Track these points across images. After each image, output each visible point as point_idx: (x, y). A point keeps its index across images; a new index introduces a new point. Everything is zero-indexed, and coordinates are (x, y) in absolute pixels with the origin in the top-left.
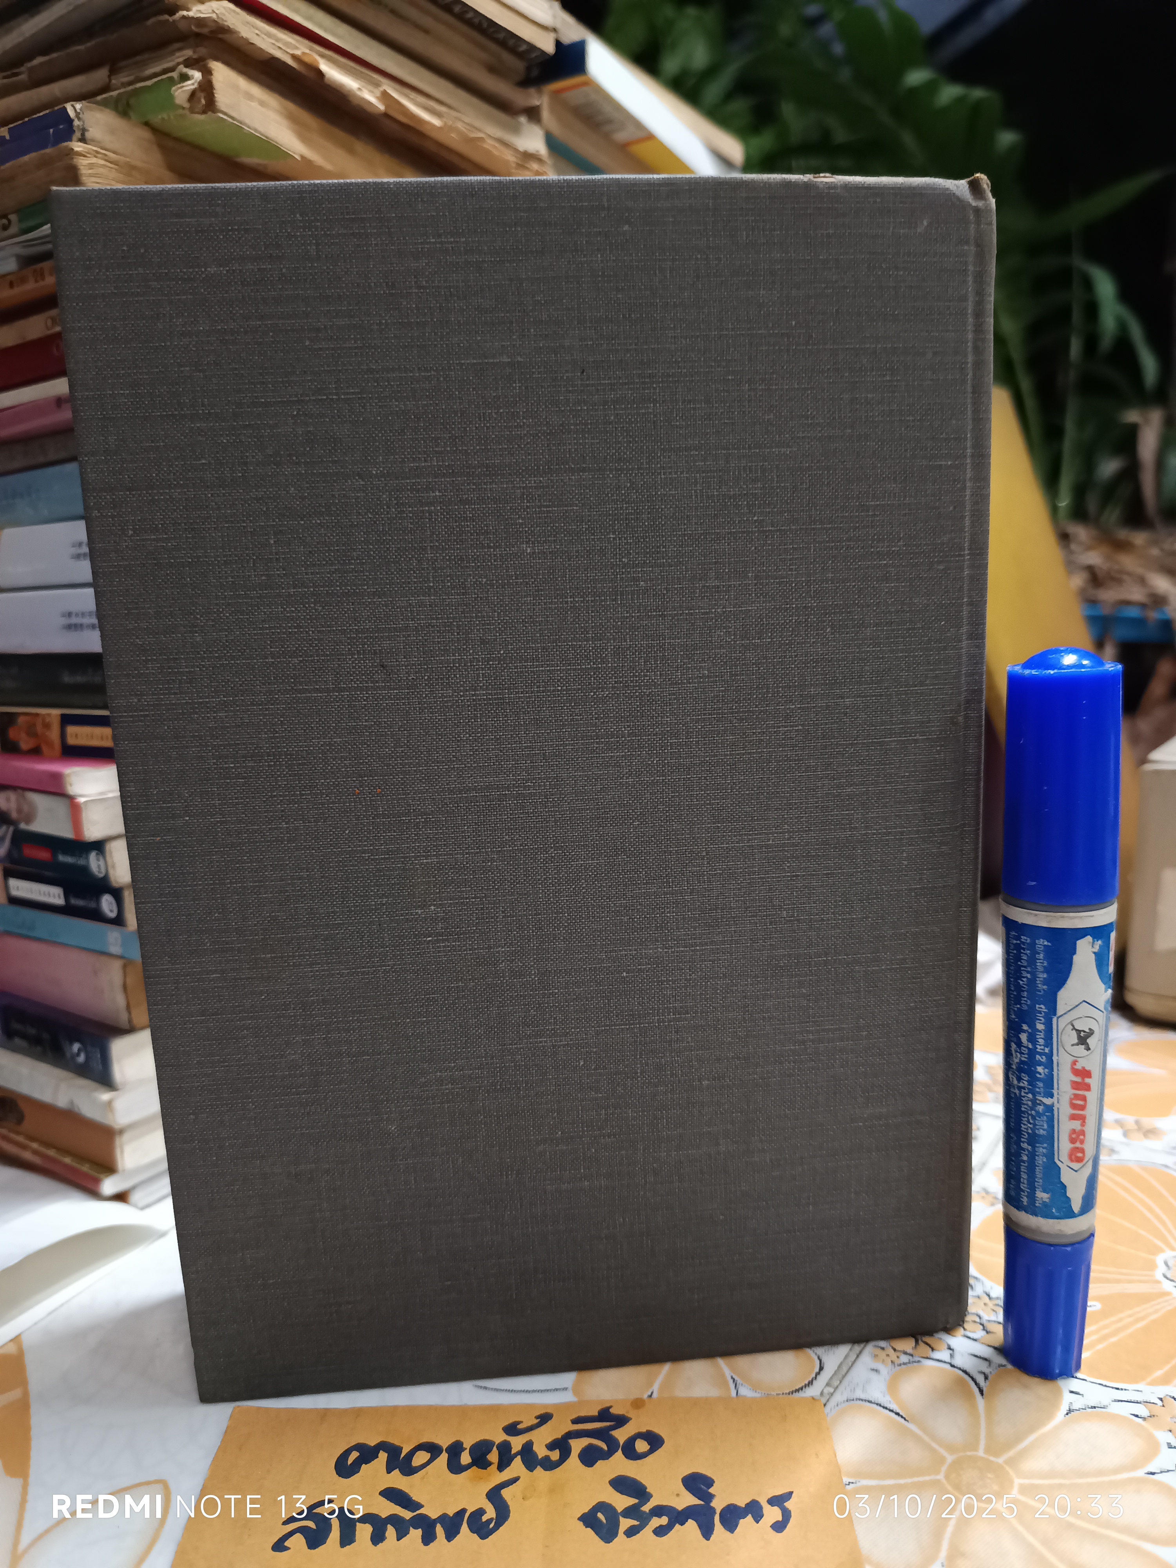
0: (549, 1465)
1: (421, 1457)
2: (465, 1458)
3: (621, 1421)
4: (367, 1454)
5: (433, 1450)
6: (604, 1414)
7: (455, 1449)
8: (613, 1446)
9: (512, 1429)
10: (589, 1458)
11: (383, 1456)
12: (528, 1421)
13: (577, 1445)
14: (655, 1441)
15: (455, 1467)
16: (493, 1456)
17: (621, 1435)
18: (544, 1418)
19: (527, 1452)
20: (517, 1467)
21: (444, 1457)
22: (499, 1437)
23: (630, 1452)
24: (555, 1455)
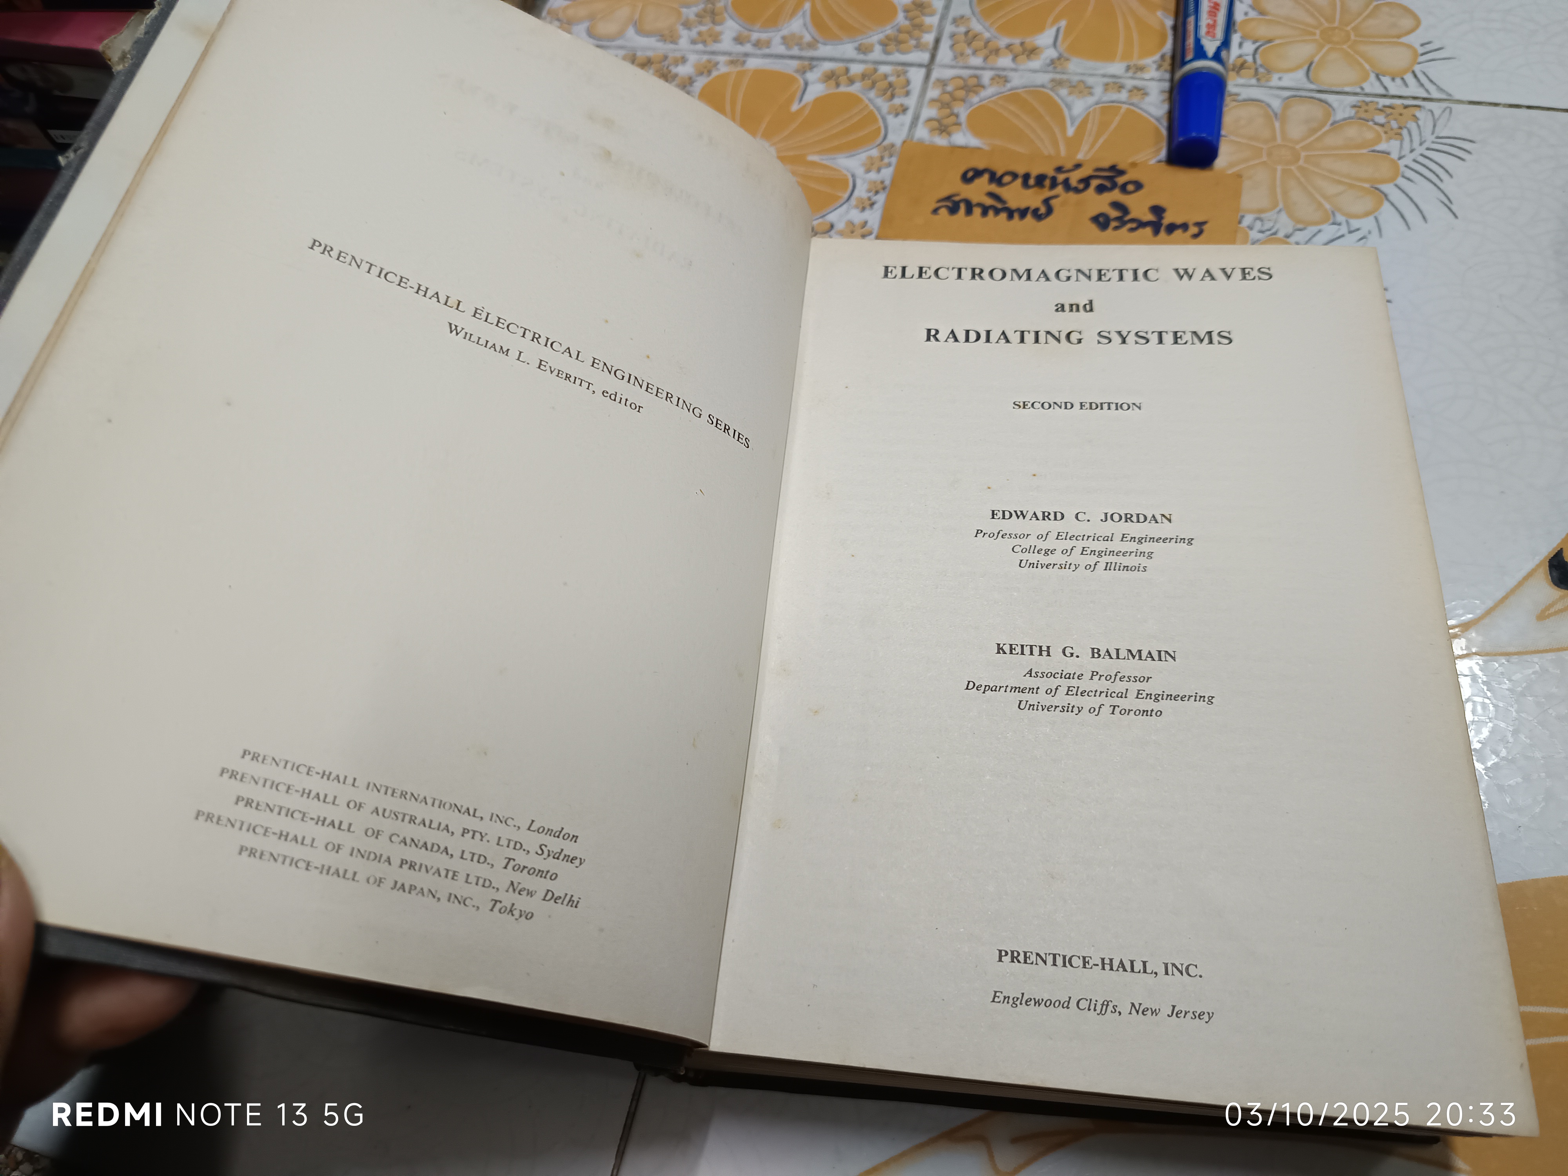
0: (1077, 190)
1: (1007, 179)
2: (1032, 182)
3: (1122, 173)
4: (978, 173)
5: (1015, 176)
6: (1113, 168)
7: (1026, 177)
8: (1114, 186)
9: (1059, 169)
10: (1101, 189)
11: (986, 177)
12: (1069, 165)
13: (1095, 183)
14: (1139, 186)
15: (1026, 184)
16: (1047, 183)
17: (1121, 180)
18: (1078, 166)
19: (1066, 183)
20: (1059, 189)
21: (1019, 181)
22: (1051, 173)
23: (1124, 189)
24: (1081, 186)
